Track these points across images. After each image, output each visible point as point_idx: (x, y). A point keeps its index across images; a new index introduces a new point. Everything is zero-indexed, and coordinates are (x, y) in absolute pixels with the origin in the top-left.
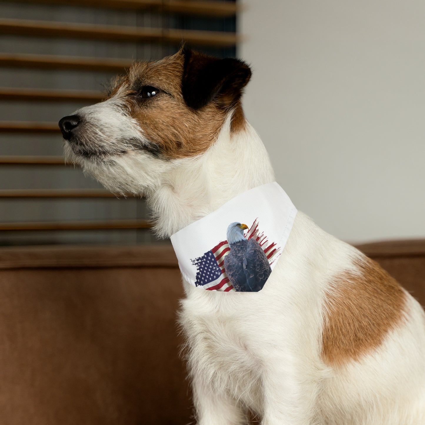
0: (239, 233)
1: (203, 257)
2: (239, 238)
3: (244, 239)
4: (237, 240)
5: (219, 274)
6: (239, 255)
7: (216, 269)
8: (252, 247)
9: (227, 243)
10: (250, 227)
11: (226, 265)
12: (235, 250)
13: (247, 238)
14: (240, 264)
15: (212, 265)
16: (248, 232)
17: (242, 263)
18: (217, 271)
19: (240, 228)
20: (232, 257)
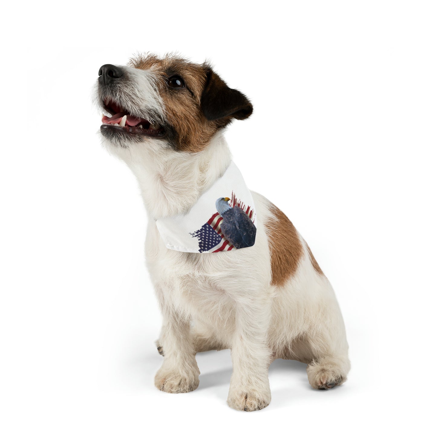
0: (225, 204)
1: (202, 230)
2: (226, 208)
3: (230, 208)
4: (226, 210)
5: (220, 239)
6: (231, 220)
7: (216, 236)
8: (238, 212)
9: (219, 214)
10: (231, 199)
11: (223, 231)
12: (226, 218)
13: (232, 206)
14: (234, 227)
15: (212, 234)
16: (231, 202)
17: (235, 226)
18: (218, 238)
19: (224, 201)
20: (226, 224)
